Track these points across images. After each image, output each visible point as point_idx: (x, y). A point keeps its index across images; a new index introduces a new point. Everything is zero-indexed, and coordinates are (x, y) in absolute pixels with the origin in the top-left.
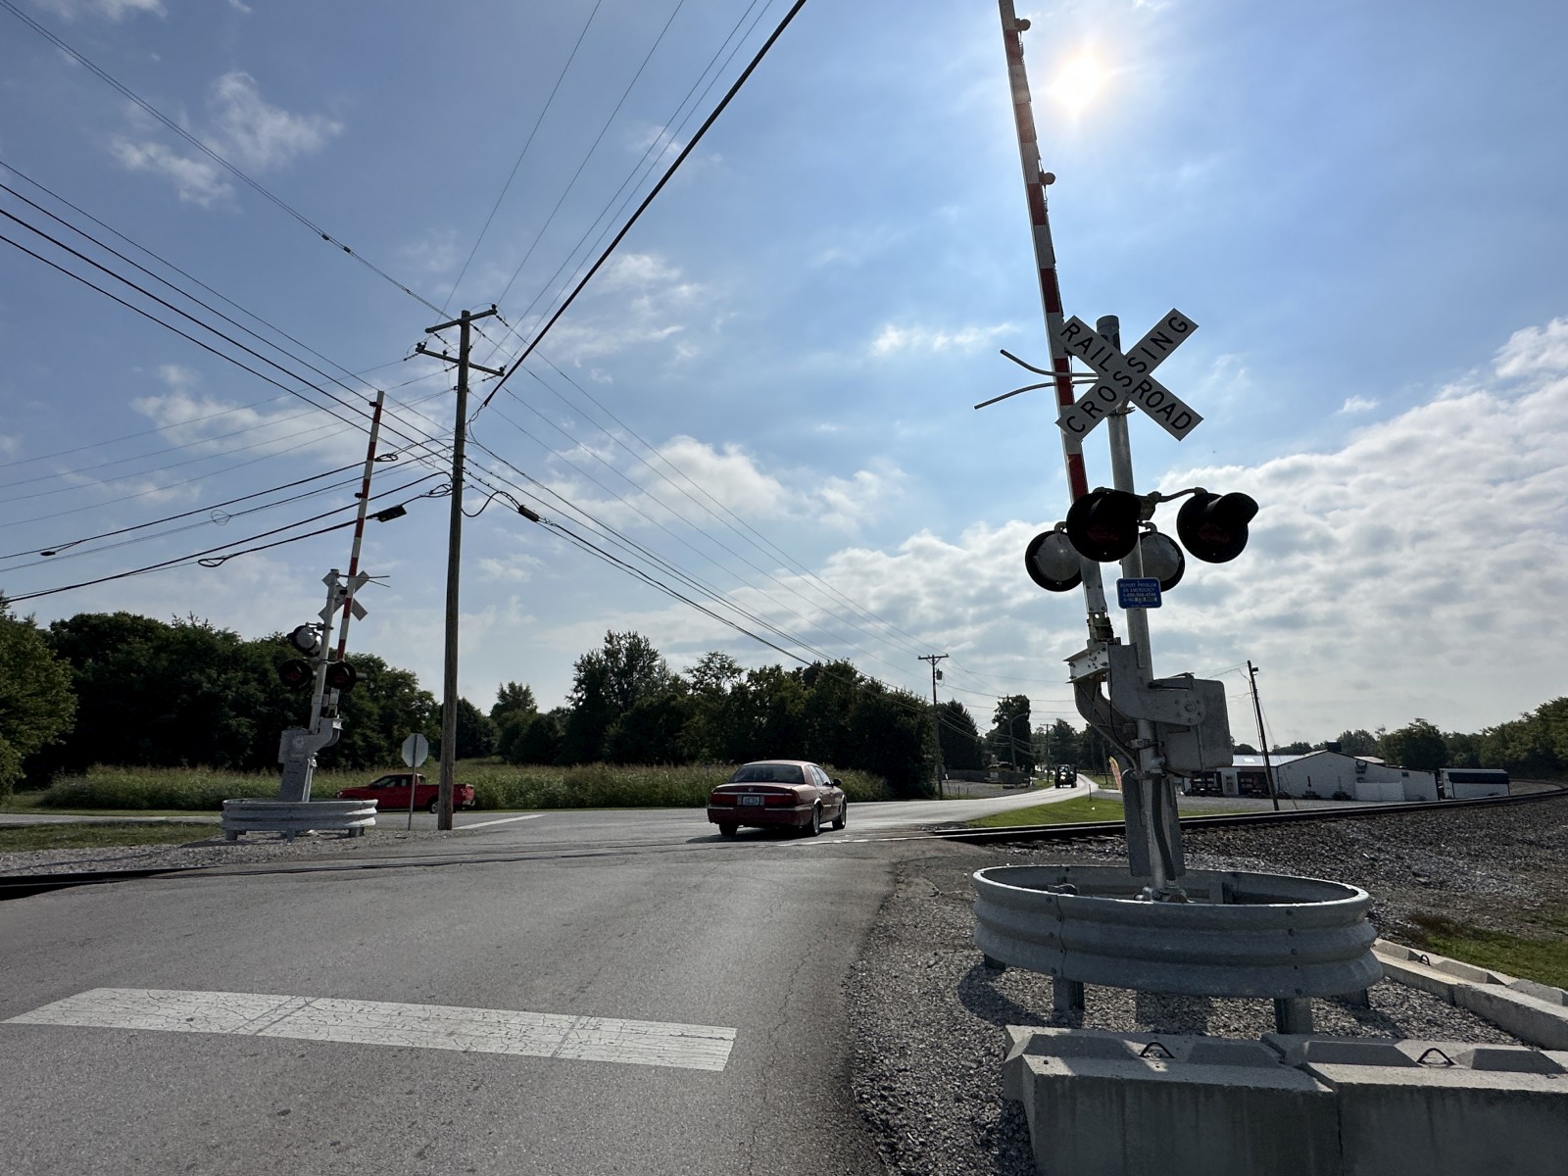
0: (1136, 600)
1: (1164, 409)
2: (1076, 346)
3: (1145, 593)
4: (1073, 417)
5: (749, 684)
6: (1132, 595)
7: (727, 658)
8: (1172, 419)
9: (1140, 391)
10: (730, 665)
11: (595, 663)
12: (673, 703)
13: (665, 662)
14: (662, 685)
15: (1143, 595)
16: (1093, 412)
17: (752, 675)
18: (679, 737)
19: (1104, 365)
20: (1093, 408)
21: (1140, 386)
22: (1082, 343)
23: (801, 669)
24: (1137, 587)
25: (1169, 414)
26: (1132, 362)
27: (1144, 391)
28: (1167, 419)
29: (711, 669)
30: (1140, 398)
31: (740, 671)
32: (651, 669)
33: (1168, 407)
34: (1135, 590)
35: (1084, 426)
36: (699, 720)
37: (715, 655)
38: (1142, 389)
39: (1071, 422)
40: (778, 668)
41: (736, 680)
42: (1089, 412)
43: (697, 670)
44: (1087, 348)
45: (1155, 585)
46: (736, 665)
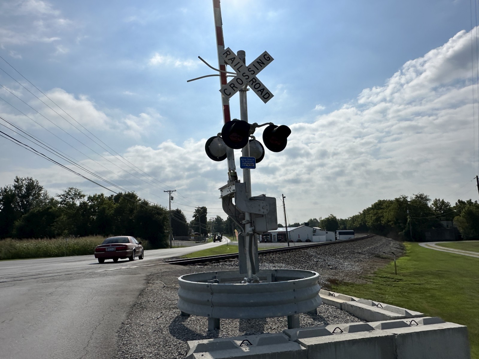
0: (247, 165)
1: (260, 90)
2: (229, 60)
3: (250, 163)
4: (226, 89)
5: (88, 201)
6: (246, 163)
7: (78, 190)
8: (263, 95)
9: (252, 82)
10: (79, 194)
11: (9, 191)
12: (50, 210)
13: (46, 191)
14: (45, 202)
15: (249, 163)
16: (234, 88)
17: (90, 198)
18: (53, 226)
19: (239, 69)
20: (234, 86)
21: (252, 80)
22: (231, 59)
23: (113, 195)
24: (247, 160)
25: (262, 92)
26: (250, 70)
27: (253, 82)
28: (261, 94)
29: (70, 195)
30: (252, 85)
31: (84, 196)
32: (39, 195)
33: (262, 90)
34: (246, 162)
35: (230, 93)
36: (63, 217)
37: (72, 189)
38: (253, 81)
39: (226, 91)
40: (102, 195)
41: (82, 200)
42: (232, 88)
43: (63, 195)
44: (233, 61)
45: (254, 160)
46: (82, 193)
